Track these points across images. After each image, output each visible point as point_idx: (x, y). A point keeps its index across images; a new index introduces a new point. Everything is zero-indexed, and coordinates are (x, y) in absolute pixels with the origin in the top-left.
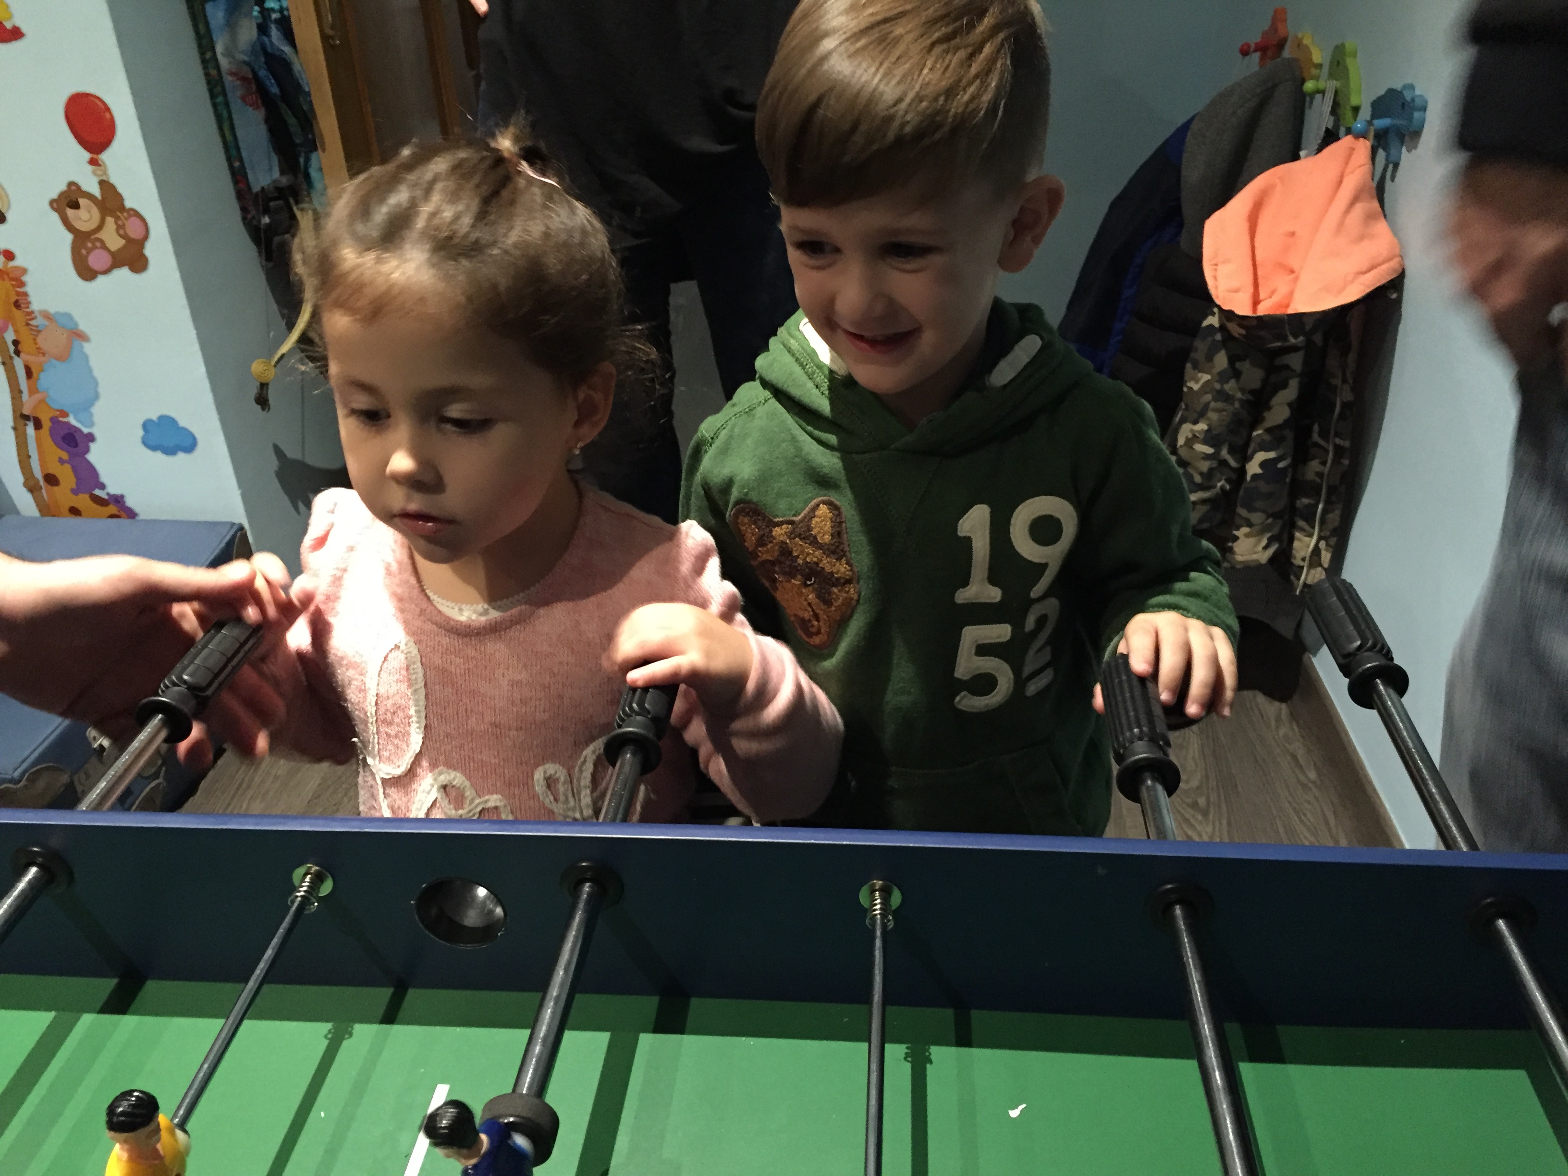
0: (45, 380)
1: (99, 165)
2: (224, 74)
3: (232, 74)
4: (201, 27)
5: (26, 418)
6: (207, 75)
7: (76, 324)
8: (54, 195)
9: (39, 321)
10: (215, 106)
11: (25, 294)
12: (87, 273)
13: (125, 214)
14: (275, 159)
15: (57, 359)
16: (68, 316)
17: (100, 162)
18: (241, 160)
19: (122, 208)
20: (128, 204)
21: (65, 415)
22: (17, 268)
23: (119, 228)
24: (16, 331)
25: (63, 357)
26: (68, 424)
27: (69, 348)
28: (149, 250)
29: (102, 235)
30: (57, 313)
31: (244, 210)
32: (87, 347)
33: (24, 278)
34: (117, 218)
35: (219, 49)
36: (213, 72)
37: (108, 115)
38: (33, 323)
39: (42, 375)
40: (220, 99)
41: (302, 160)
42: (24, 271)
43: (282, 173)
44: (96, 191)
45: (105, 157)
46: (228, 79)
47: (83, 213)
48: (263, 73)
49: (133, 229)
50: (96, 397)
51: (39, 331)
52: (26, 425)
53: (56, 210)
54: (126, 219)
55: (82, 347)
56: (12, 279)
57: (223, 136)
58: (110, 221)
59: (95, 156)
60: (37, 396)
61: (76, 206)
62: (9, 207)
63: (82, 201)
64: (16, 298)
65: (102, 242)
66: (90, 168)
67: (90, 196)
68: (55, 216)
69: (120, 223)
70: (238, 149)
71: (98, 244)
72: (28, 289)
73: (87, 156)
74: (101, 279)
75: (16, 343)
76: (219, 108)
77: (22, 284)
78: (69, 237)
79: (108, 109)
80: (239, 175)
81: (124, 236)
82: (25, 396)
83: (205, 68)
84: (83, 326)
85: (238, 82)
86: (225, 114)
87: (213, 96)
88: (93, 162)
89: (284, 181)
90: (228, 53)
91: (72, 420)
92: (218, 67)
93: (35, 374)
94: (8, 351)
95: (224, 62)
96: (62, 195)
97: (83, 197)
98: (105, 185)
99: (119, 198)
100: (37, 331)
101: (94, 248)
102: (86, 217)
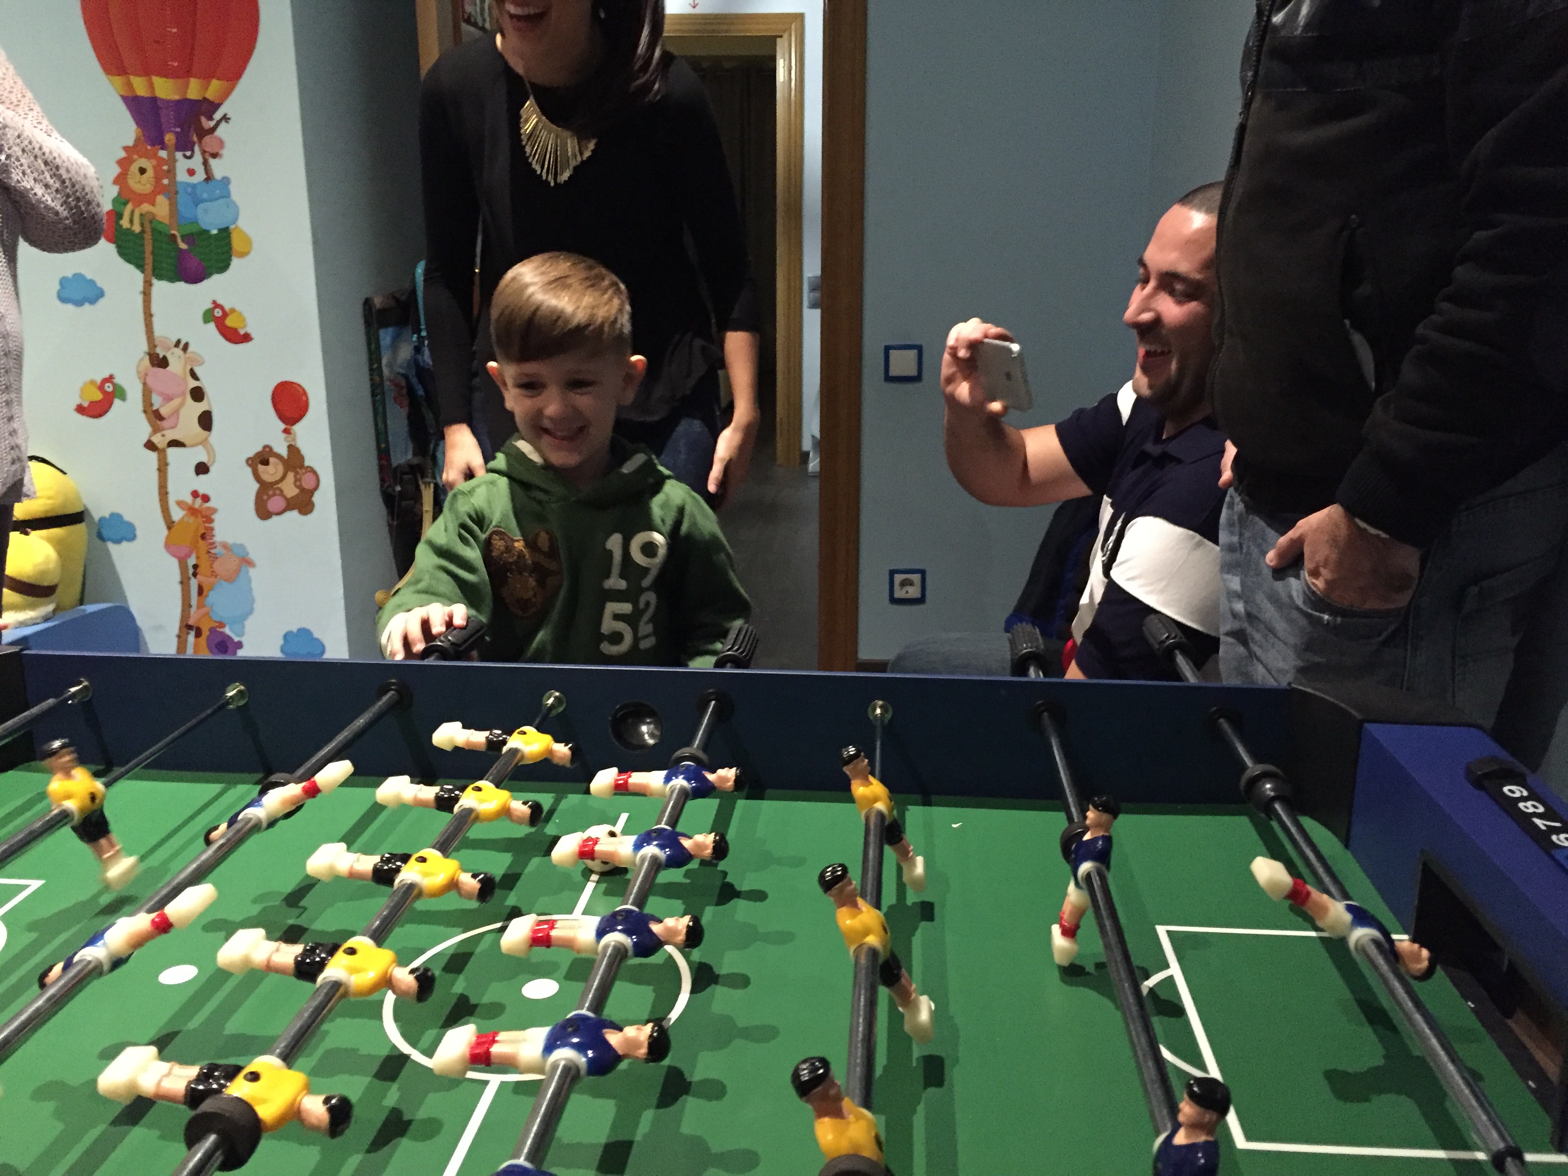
0: (212, 597)
1: (290, 434)
2: (385, 378)
3: (391, 381)
4: (373, 346)
5: (190, 627)
6: (371, 380)
7: (248, 553)
8: (251, 454)
9: (218, 550)
10: (374, 403)
11: (212, 529)
12: (263, 512)
13: (304, 471)
14: (411, 446)
15: (226, 580)
16: (242, 546)
17: (291, 432)
18: (387, 443)
19: (302, 466)
20: (307, 463)
21: (222, 625)
22: (209, 508)
23: (296, 480)
24: (198, 558)
25: (231, 579)
26: (223, 634)
27: (238, 572)
28: (317, 498)
29: (284, 486)
30: (235, 545)
31: (382, 480)
32: (252, 572)
33: (213, 517)
34: (297, 473)
35: (384, 361)
36: (377, 379)
37: (304, 398)
38: (213, 551)
39: (211, 593)
40: (378, 399)
41: (432, 446)
42: (215, 511)
43: (415, 455)
44: (284, 452)
45: (297, 428)
46: (387, 383)
47: (270, 469)
48: (414, 381)
49: (308, 483)
50: (251, 611)
52: (188, 634)
53: (250, 465)
54: (303, 474)
55: (248, 572)
56: (203, 517)
57: (376, 425)
58: (291, 476)
59: (288, 427)
60: (203, 611)
61: (266, 463)
62: (214, 462)
63: (272, 460)
64: (203, 531)
65: (281, 491)
66: (284, 435)
67: (278, 456)
68: (248, 471)
69: (298, 476)
70: (386, 433)
71: (278, 492)
72: (216, 525)
73: (283, 426)
74: (275, 519)
75: (195, 567)
76: (377, 404)
77: (211, 521)
78: (256, 486)
79: (305, 393)
80: (383, 454)
81: (300, 487)
82: (193, 610)
83: (371, 375)
84: (253, 556)
85: (393, 387)
86: (380, 410)
87: (374, 395)
88: (286, 431)
89: (416, 461)
90: (390, 365)
91: (227, 630)
92: (381, 375)
93: (205, 593)
94: (188, 573)
95: (386, 371)
96: (258, 454)
97: (274, 457)
98: (293, 449)
99: (302, 458)
100: (215, 558)
101: (274, 495)
102: (272, 472)
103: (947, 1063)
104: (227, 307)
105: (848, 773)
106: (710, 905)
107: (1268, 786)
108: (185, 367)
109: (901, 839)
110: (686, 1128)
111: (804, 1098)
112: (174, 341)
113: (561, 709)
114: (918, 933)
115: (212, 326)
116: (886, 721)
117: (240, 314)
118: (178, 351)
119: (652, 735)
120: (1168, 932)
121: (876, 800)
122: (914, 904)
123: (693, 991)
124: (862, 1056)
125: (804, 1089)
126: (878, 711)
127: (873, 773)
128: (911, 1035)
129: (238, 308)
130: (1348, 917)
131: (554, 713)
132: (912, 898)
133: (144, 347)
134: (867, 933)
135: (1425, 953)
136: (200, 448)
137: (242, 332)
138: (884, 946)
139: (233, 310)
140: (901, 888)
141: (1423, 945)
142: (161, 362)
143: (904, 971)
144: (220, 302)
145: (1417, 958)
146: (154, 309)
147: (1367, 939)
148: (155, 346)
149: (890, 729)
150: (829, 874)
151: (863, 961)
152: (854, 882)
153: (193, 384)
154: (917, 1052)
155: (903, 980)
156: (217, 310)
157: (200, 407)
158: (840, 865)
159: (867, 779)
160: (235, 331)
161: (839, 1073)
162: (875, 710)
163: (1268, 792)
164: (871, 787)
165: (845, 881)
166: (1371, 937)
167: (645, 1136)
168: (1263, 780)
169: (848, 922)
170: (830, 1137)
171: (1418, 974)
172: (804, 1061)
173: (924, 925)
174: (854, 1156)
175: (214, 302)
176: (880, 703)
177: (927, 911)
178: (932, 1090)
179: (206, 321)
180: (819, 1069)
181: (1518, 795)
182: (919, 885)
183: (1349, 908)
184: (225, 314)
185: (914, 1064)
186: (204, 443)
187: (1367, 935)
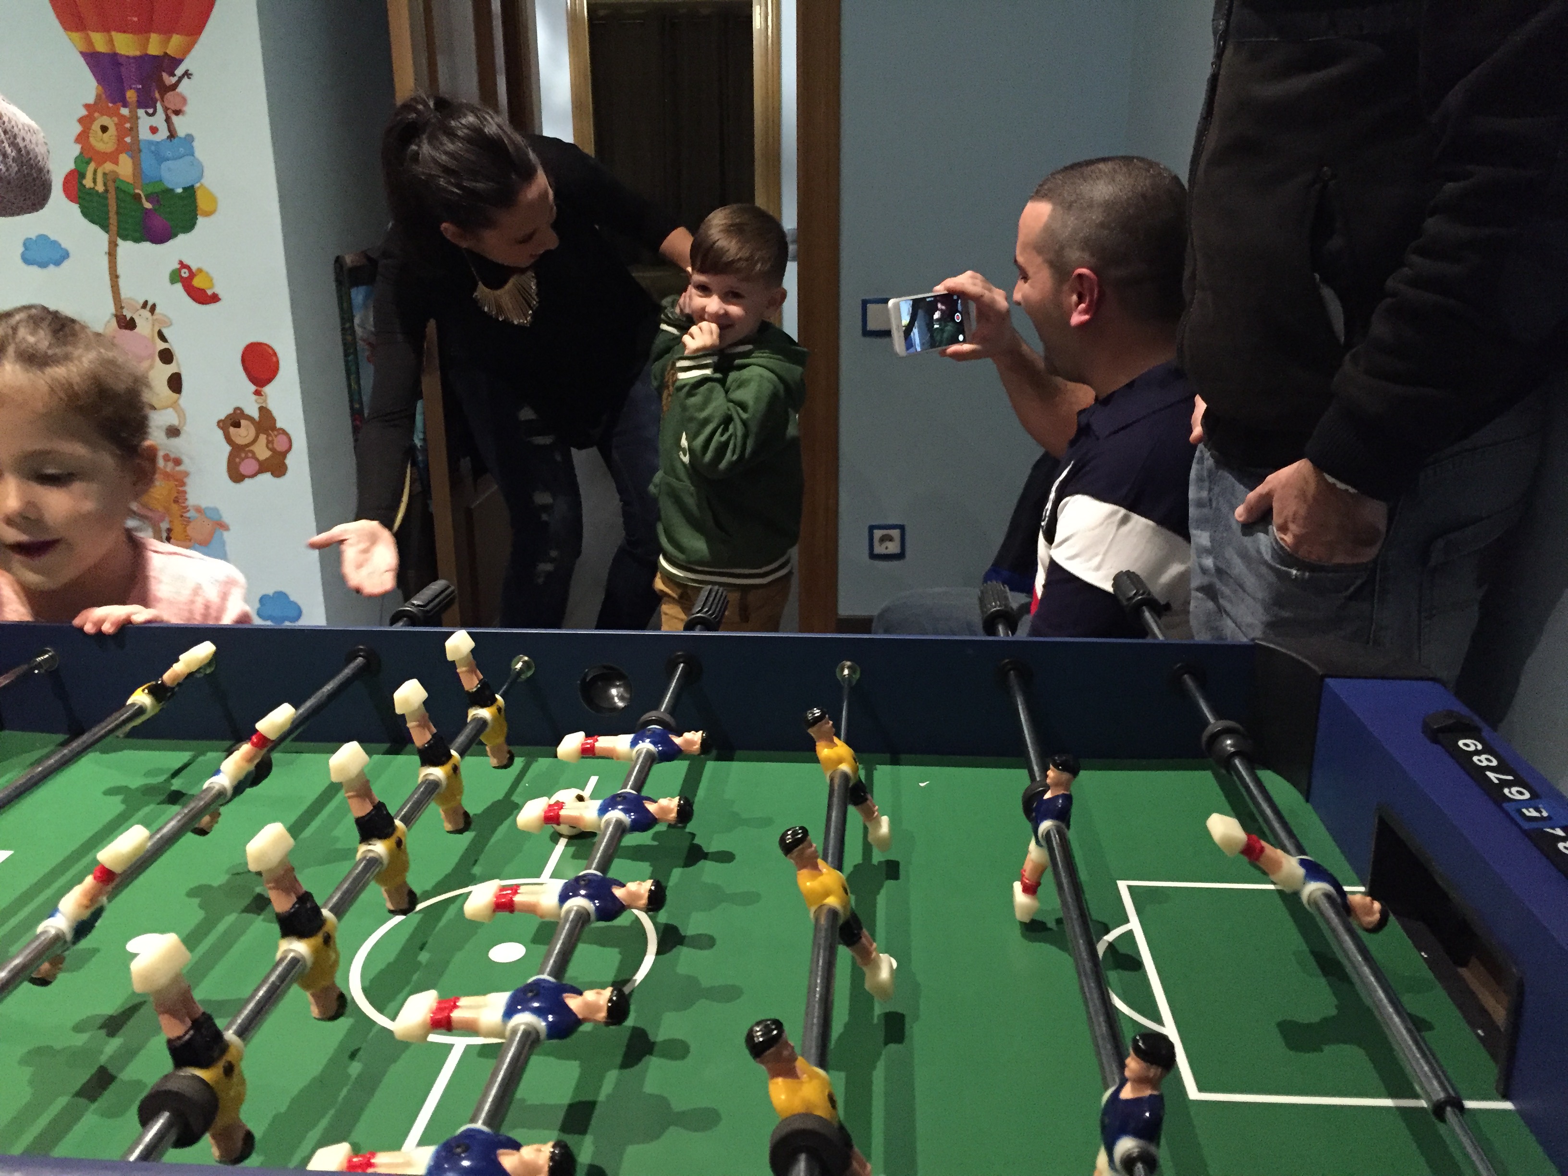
1: (262, 395)
2: (357, 340)
3: (364, 340)
4: (345, 305)
6: (344, 340)
7: (221, 517)
8: (223, 417)
9: (191, 514)
10: (347, 362)
11: (185, 492)
12: (236, 476)
13: (276, 433)
16: (216, 510)
17: (263, 393)
19: (274, 428)
20: (279, 425)
22: (181, 472)
23: (269, 442)
24: (171, 522)
25: (205, 543)
27: (211, 535)
28: (289, 460)
29: (256, 448)
30: (207, 508)
32: (226, 534)
33: (186, 480)
34: (269, 435)
35: (357, 321)
36: (349, 338)
37: (274, 359)
38: (185, 515)
40: (351, 358)
42: (187, 474)
44: (256, 415)
45: (268, 389)
46: (360, 343)
47: (242, 431)
49: (280, 445)
51: (189, 522)
53: (222, 428)
54: (276, 436)
55: (222, 535)
56: (177, 480)
57: (349, 386)
58: (263, 438)
59: (259, 389)
61: (237, 425)
62: (185, 423)
63: (243, 422)
64: (176, 495)
65: (253, 453)
66: (254, 397)
67: (250, 418)
68: (220, 434)
69: (270, 439)
70: (360, 393)
71: (250, 455)
72: (188, 489)
73: (253, 388)
74: (247, 481)
75: (169, 530)
76: (350, 364)
77: (183, 484)
78: (228, 449)
79: (275, 354)
81: (273, 450)
83: (343, 334)
84: (227, 518)
86: (353, 368)
87: (346, 355)
88: (257, 393)
90: (361, 325)
92: (353, 335)
95: (359, 331)
96: (229, 417)
97: (245, 419)
98: (263, 410)
99: (274, 420)
100: (188, 521)
101: (246, 457)
102: (244, 434)
103: (908, 1020)
104: (194, 268)
105: (812, 735)
106: (676, 867)
107: (1229, 742)
108: (153, 330)
109: (866, 799)
110: (650, 1087)
111: (758, 1059)
112: (141, 302)
113: (530, 674)
114: (883, 892)
115: (179, 287)
116: (854, 682)
117: (207, 273)
118: (146, 313)
119: (621, 698)
120: (1129, 887)
121: (840, 761)
122: (880, 863)
123: (659, 953)
124: (818, 1017)
125: (757, 1050)
126: (846, 672)
127: (838, 735)
128: (871, 992)
129: (205, 268)
130: (1301, 871)
131: (523, 677)
132: (877, 857)
133: (111, 309)
134: (827, 894)
135: (1377, 905)
136: (170, 410)
137: (210, 292)
138: (844, 907)
139: (200, 270)
140: (867, 848)
141: (1374, 898)
142: (129, 324)
143: (865, 931)
144: (187, 262)
145: (1369, 911)
146: (120, 271)
147: (1319, 893)
148: (122, 308)
149: (857, 690)
150: (789, 836)
151: (823, 921)
152: (814, 845)
153: (162, 346)
154: (878, 1010)
155: (864, 940)
156: (184, 270)
157: (170, 369)
158: (801, 828)
159: (832, 741)
160: (203, 291)
161: (794, 1035)
162: (843, 670)
163: (1229, 748)
164: (835, 749)
165: (806, 843)
166: (1323, 891)
167: (609, 1097)
168: (1224, 736)
169: (808, 884)
170: (783, 1097)
171: (1370, 927)
172: (758, 1024)
173: (889, 884)
174: (807, 1115)
175: (181, 263)
176: (848, 663)
177: (892, 870)
178: (893, 1047)
179: (173, 281)
180: (773, 1030)
181: (1472, 748)
182: (885, 844)
183: (1303, 863)
184: (192, 275)
185: (875, 1021)
186: (175, 405)
187: (1319, 889)
